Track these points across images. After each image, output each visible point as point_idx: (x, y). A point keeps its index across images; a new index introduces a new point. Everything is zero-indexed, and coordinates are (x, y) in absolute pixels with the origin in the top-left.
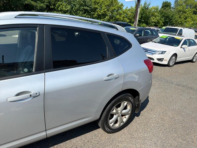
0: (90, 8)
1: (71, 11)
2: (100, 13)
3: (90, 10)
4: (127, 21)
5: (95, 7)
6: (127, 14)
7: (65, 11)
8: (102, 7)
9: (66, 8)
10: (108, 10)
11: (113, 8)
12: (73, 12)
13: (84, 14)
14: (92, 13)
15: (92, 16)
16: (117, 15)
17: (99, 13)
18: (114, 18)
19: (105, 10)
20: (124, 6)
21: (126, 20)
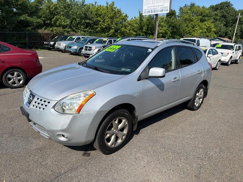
0: (92, 21)
1: (70, 26)
2: (104, 27)
3: (92, 23)
4: (134, 34)
5: (97, 19)
6: (133, 26)
7: (64, 26)
8: (105, 19)
9: (65, 23)
10: (112, 23)
11: (117, 20)
12: (73, 26)
13: (86, 28)
14: (95, 26)
15: (96, 31)
16: (122, 27)
17: (102, 26)
18: (119, 31)
19: (109, 23)
20: (128, 17)
21: (132, 33)
